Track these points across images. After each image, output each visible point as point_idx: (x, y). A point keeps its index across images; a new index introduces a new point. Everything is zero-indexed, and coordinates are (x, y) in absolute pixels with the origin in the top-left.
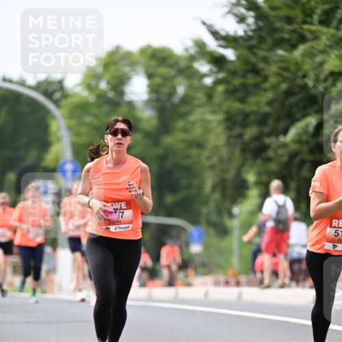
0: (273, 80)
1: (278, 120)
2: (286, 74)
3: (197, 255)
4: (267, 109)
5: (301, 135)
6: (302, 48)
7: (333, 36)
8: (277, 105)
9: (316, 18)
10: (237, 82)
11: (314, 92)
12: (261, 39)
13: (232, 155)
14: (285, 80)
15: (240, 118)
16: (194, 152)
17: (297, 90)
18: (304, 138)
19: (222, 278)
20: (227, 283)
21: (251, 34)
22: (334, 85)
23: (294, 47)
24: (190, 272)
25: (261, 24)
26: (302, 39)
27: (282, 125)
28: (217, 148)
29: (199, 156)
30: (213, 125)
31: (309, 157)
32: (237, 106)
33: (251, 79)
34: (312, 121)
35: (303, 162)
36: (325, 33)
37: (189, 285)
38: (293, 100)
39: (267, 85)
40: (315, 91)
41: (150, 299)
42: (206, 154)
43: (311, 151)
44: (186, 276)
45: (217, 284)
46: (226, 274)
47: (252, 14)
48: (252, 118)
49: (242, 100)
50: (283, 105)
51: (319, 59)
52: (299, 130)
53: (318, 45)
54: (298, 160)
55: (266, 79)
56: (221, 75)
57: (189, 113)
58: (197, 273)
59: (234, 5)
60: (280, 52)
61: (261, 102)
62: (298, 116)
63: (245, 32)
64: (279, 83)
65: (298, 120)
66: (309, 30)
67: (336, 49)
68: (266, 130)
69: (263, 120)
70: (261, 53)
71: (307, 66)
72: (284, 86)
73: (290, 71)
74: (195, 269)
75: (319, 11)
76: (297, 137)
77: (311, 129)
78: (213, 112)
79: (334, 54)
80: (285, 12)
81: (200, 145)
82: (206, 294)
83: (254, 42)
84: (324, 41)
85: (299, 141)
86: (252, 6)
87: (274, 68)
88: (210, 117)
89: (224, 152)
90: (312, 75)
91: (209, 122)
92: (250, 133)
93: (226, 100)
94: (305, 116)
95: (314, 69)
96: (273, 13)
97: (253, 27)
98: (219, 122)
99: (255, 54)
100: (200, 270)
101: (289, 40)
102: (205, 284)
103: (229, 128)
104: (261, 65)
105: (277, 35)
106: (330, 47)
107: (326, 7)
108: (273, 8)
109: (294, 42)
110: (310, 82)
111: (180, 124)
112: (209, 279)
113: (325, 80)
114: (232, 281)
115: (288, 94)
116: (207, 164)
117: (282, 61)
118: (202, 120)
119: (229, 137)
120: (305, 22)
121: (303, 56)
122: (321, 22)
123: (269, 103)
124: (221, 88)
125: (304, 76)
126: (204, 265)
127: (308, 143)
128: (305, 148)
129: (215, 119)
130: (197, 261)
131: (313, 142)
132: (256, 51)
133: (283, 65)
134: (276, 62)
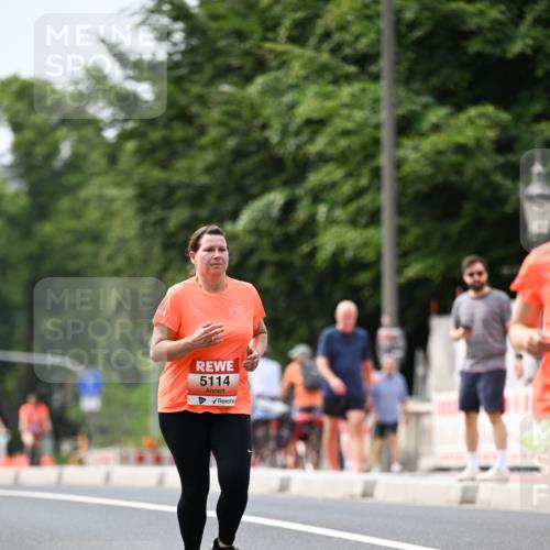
0: (213, 133)
1: (222, 197)
2: (235, 123)
3: (92, 414)
4: (204, 179)
5: (259, 221)
6: (260, 81)
7: (311, 61)
8: (219, 172)
9: (283, 32)
10: (156, 135)
11: (279, 151)
12: (195, 68)
13: (147, 252)
14: (233, 132)
15: (161, 194)
16: (87, 248)
17: (252, 148)
18: (265, 226)
19: (132, 451)
20: (141, 460)
21: (177, 58)
22: (311, 140)
23: (248, 79)
24: (82, 441)
25: (194, 42)
26: (261, 66)
27: (229, 205)
28: (123, 241)
29: (96, 255)
30: (117, 205)
31: (273, 257)
32: (157, 174)
33: (179, 132)
34: (277, 198)
35: (262, 265)
36: (298, 57)
37: (81, 462)
38: (246, 164)
39: (204, 140)
40: (281, 151)
41: (16, 485)
42: (106, 252)
43: (276, 247)
44: (76, 448)
45: (124, 460)
46: (138, 445)
47: (180, 25)
48: (180, 193)
49: (165, 165)
50: (229, 173)
51: (288, 98)
52: (255, 214)
53: (286, 76)
54: (254, 260)
55: (202, 131)
56: (130, 125)
57: (80, 186)
58: (91, 443)
59: (153, 11)
60: (226, 88)
61: (195, 167)
62: (255, 190)
63: (170, 55)
64: (225, 137)
65: (255, 197)
66: (271, 51)
67: (314, 83)
68: (204, 213)
69: (198, 197)
70: (196, 89)
71: (268, 111)
72: (232, 143)
73: (243, 119)
74: (90, 437)
75: (287, 23)
76: (253, 225)
77: (275, 212)
78: (118, 185)
79: (312, 90)
80: (234, 23)
81: (97, 238)
82: (108, 478)
83: (183, 71)
84: (296, 70)
85: (256, 231)
86: (181, 13)
87: (215, 114)
88: (112, 192)
89: (136, 249)
90: (276, 125)
91: (112, 200)
92: (177, 217)
93: (139, 164)
94: (266, 190)
95: (279, 115)
96: (214, 25)
97: (182, 47)
98: (129, 200)
99: (185, 92)
100: (98, 438)
101: (240, 68)
102: (105, 461)
103: (143, 211)
104: (194, 109)
105: (221, 61)
106: (306, 78)
107: (299, 15)
108: (214, 17)
109: (247, 71)
110: (273, 136)
111: (65, 203)
112: (112, 453)
113: (298, 133)
114: (149, 456)
115: (239, 154)
116: (109, 267)
117: (227, 102)
118: (101, 198)
119: (144, 225)
120: (265, 39)
121: (263, 93)
122: (292, 40)
123: (209, 169)
124: (131, 145)
125: (264, 127)
126: (103, 431)
127: (269, 234)
128: (265, 243)
129: (122, 195)
130: (92, 424)
131: (278, 231)
132: (187, 86)
133: (231, 108)
134: (219, 103)
